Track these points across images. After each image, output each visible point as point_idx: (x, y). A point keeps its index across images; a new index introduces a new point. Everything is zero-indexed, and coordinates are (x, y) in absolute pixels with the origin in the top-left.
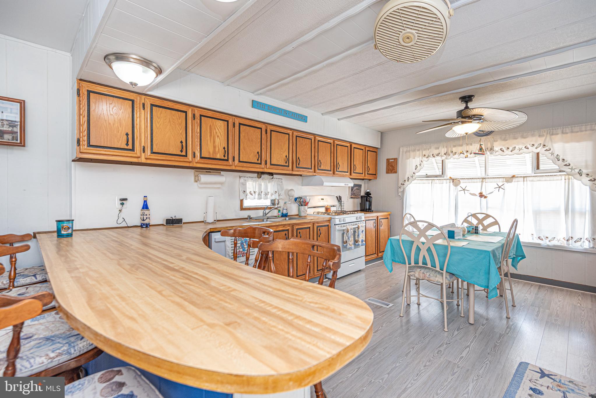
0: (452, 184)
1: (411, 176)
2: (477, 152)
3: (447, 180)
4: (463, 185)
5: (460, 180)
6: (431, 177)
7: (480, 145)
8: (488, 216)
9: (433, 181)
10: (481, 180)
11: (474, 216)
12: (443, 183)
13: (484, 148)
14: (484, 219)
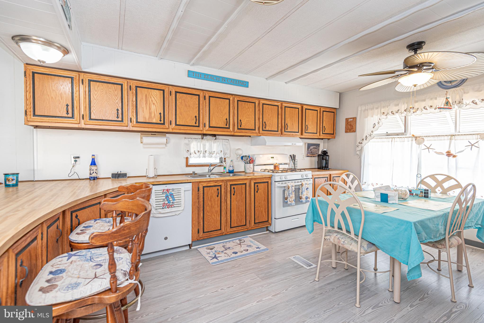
0: (414, 141)
1: (370, 134)
2: (443, 106)
3: (409, 138)
4: (427, 143)
5: (424, 138)
6: (392, 135)
7: (447, 98)
8: (449, 178)
9: (393, 139)
10: (450, 137)
11: (432, 177)
12: (404, 141)
13: (451, 102)
14: (444, 181)
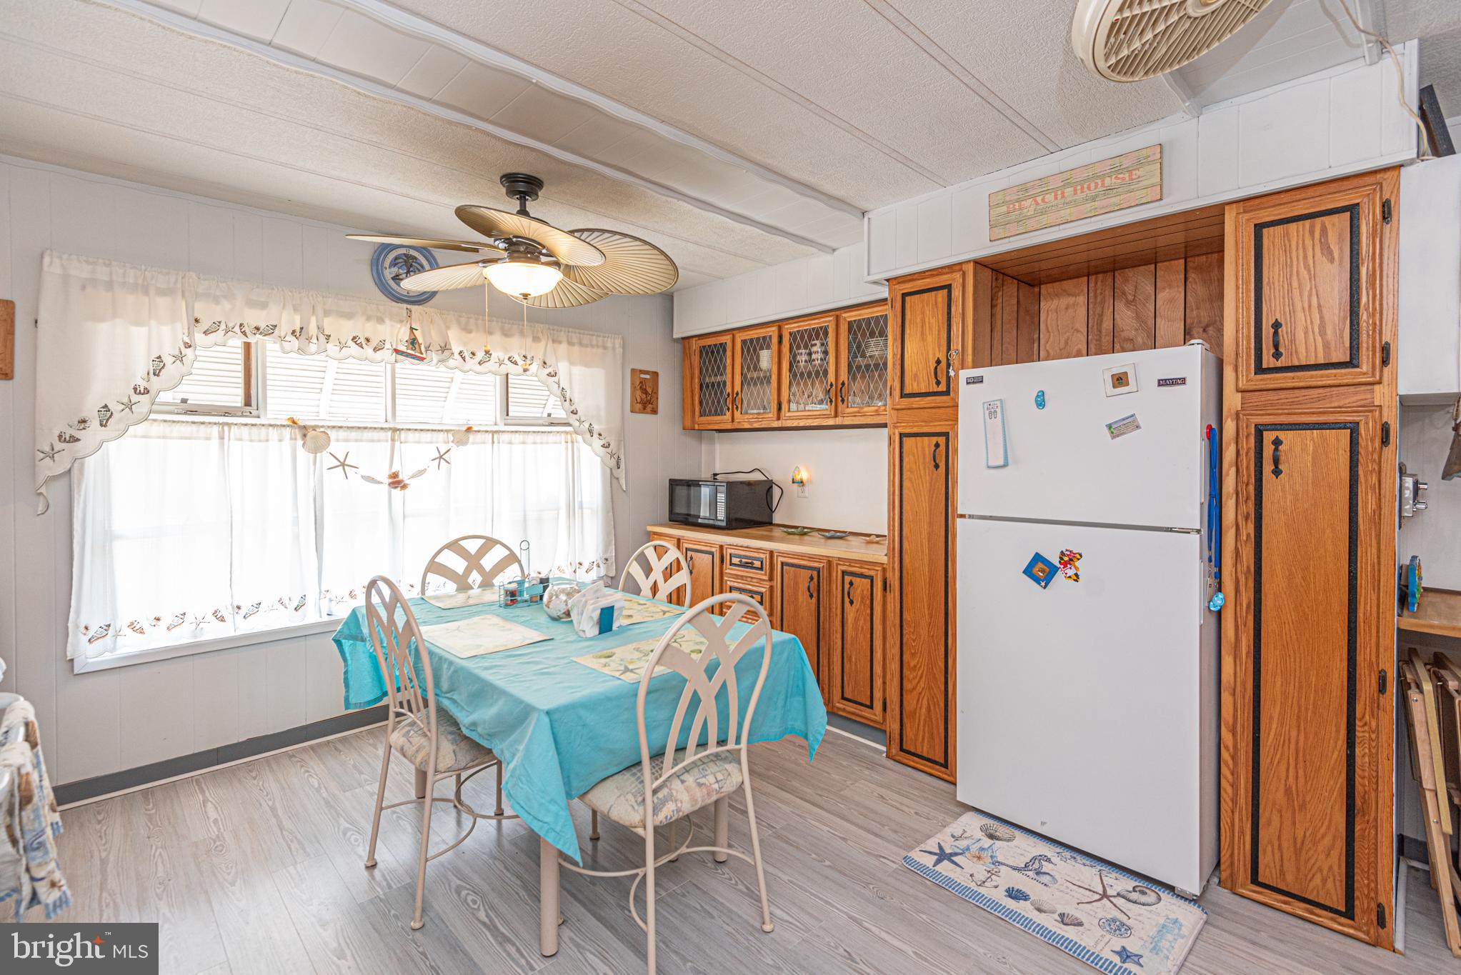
0: (300, 442)
1: (125, 400)
2: (403, 348)
3: (283, 429)
5: (329, 432)
6: (209, 414)
7: (412, 329)
8: (490, 543)
9: (226, 428)
10: (389, 433)
11: (454, 546)
12: (267, 440)
13: (420, 340)
14: (483, 551)
